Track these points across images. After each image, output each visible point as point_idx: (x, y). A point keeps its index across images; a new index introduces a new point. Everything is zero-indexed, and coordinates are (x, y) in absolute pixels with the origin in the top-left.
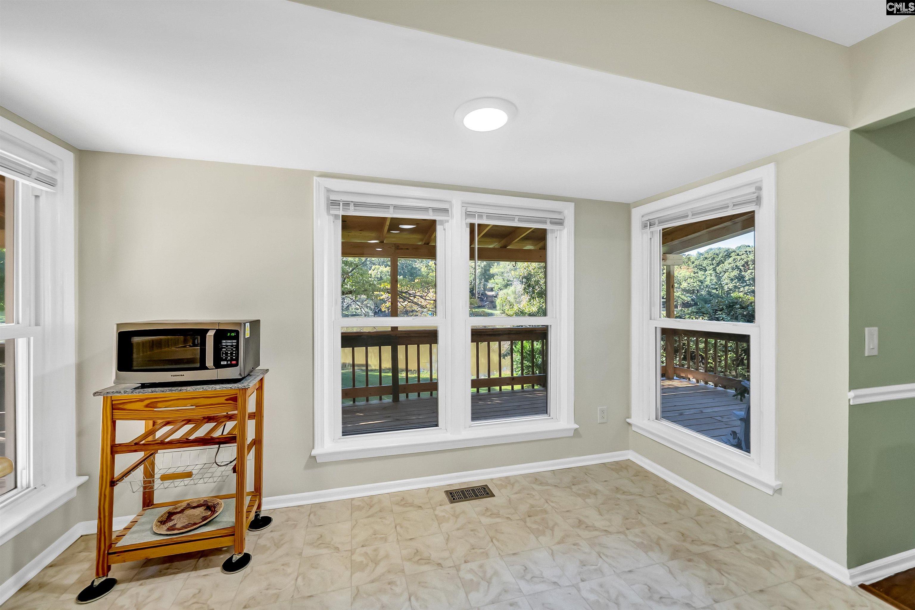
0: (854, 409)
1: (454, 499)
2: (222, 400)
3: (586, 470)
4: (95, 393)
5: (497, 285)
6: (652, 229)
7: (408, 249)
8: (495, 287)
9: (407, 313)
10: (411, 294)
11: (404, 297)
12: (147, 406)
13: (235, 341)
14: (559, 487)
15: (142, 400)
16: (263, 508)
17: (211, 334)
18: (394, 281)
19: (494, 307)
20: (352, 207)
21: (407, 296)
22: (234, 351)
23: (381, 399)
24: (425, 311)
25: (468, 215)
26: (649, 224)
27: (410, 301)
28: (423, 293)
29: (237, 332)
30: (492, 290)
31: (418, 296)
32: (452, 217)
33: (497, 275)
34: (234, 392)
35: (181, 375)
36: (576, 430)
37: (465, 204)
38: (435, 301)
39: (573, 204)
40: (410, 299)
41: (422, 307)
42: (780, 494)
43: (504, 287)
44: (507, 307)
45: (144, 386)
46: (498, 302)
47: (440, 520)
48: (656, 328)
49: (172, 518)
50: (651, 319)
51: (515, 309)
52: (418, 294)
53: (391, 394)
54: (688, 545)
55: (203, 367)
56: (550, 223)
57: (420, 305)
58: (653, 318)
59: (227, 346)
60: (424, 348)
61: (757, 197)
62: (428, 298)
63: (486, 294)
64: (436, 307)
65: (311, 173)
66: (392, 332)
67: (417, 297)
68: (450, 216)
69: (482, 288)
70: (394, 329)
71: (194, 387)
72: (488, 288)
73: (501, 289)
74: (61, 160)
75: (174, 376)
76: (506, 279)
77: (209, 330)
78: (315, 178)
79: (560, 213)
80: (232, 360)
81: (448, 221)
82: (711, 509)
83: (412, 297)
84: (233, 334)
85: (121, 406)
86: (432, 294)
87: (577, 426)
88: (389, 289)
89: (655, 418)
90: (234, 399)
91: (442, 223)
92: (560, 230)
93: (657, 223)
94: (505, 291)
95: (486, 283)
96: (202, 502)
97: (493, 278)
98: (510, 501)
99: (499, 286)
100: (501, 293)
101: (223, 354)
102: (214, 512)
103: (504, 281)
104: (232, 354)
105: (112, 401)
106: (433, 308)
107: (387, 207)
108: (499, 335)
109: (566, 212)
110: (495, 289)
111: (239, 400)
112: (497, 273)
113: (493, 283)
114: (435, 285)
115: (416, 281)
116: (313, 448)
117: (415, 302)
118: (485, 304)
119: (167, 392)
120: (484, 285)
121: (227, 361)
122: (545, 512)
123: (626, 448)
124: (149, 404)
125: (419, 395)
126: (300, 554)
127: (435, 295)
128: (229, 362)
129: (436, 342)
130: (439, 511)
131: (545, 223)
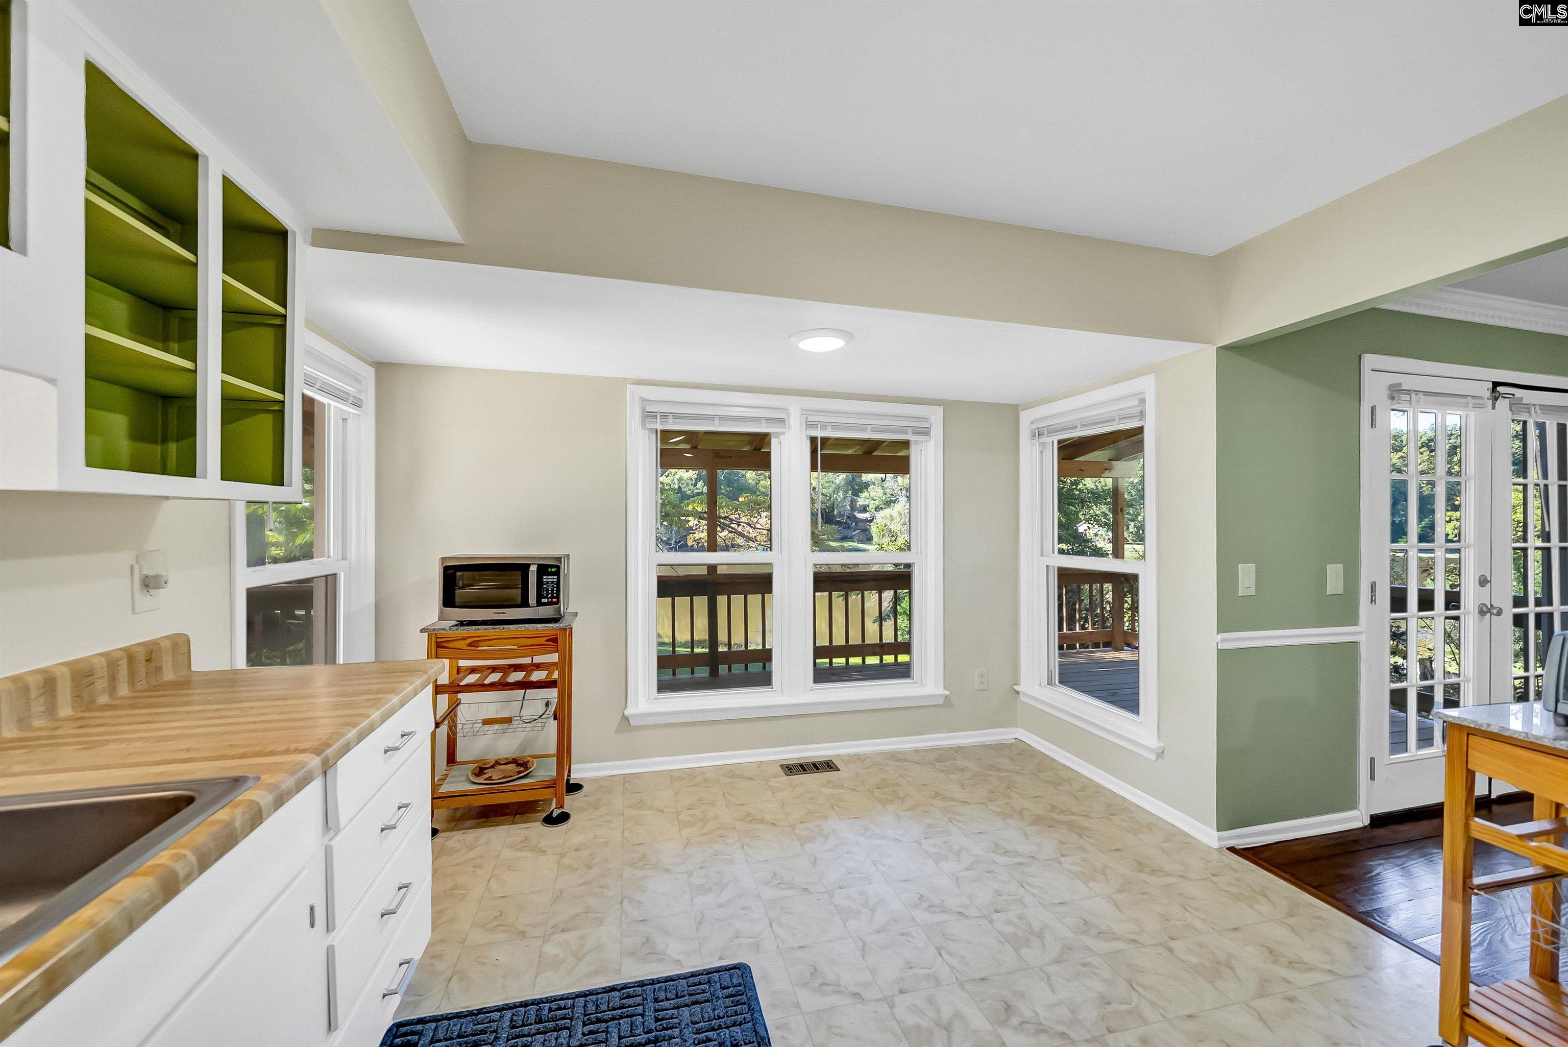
0: (1222, 654)
1: (791, 772)
2: (542, 641)
3: (958, 750)
4: (422, 629)
5: (873, 502)
6: (1041, 440)
7: (731, 457)
8: (870, 505)
9: (726, 548)
10: (733, 520)
11: (723, 524)
12: (470, 645)
13: (556, 577)
14: (919, 764)
15: (464, 639)
16: (572, 776)
17: (534, 568)
18: (712, 502)
19: (869, 539)
20: (670, 420)
21: (728, 522)
22: (555, 587)
23: (693, 673)
24: (753, 546)
25: (809, 425)
26: (1038, 434)
27: (730, 529)
28: (752, 519)
29: (558, 567)
30: (864, 509)
31: (745, 523)
32: (790, 429)
33: (874, 484)
34: (555, 632)
35: (503, 613)
36: (947, 697)
37: (805, 412)
38: (770, 530)
39: (941, 408)
40: (732, 528)
41: (749, 539)
42: (1163, 758)
43: (885, 504)
44: (886, 540)
45: (462, 624)
46: (874, 530)
47: (774, 791)
48: (1047, 566)
49: (485, 772)
50: (1042, 555)
51: (900, 544)
52: (743, 519)
53: (708, 666)
54: (1055, 816)
55: (525, 603)
56: (913, 433)
57: (747, 536)
58: (1045, 554)
59: (548, 582)
60: (754, 599)
61: (1141, 412)
62: (758, 526)
63: (855, 517)
64: (770, 539)
65: (624, 381)
66: (709, 577)
67: (742, 524)
68: (787, 427)
69: (848, 507)
70: (712, 568)
71: (516, 626)
72: (858, 506)
73: (878, 509)
74: (365, 378)
75: (496, 613)
76: (888, 491)
77: (530, 564)
78: (629, 386)
79: (925, 419)
80: (553, 597)
81: (784, 433)
82: (1098, 786)
83: (734, 524)
84: (553, 570)
85: (445, 645)
86: (764, 519)
87: (947, 693)
88: (705, 512)
89: (1046, 683)
90: (555, 640)
91: (777, 435)
92: (927, 441)
93: (1046, 432)
94: (886, 512)
95: (855, 498)
96: (510, 760)
97: (867, 490)
98: (857, 774)
99: (877, 503)
100: (880, 515)
101: (544, 591)
102: (527, 768)
103: (886, 494)
104: (552, 590)
105: (437, 638)
106: (766, 541)
107: (711, 418)
108: (861, 581)
109: (933, 419)
110: (870, 507)
111: (560, 641)
112: (873, 480)
113: (866, 497)
114: (770, 507)
115: (741, 499)
116: (626, 707)
117: (739, 532)
118: (853, 534)
119: (490, 631)
120: (852, 501)
121: (548, 598)
122: (898, 785)
123: (1013, 724)
124: (471, 643)
125: (746, 668)
126: (622, 814)
127: (769, 522)
128: (550, 600)
129: (770, 591)
130: (773, 782)
131: (906, 433)
